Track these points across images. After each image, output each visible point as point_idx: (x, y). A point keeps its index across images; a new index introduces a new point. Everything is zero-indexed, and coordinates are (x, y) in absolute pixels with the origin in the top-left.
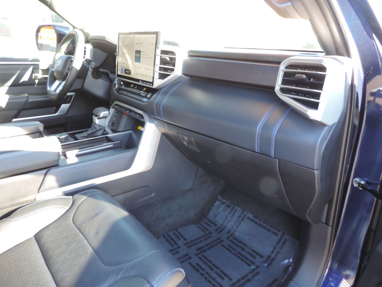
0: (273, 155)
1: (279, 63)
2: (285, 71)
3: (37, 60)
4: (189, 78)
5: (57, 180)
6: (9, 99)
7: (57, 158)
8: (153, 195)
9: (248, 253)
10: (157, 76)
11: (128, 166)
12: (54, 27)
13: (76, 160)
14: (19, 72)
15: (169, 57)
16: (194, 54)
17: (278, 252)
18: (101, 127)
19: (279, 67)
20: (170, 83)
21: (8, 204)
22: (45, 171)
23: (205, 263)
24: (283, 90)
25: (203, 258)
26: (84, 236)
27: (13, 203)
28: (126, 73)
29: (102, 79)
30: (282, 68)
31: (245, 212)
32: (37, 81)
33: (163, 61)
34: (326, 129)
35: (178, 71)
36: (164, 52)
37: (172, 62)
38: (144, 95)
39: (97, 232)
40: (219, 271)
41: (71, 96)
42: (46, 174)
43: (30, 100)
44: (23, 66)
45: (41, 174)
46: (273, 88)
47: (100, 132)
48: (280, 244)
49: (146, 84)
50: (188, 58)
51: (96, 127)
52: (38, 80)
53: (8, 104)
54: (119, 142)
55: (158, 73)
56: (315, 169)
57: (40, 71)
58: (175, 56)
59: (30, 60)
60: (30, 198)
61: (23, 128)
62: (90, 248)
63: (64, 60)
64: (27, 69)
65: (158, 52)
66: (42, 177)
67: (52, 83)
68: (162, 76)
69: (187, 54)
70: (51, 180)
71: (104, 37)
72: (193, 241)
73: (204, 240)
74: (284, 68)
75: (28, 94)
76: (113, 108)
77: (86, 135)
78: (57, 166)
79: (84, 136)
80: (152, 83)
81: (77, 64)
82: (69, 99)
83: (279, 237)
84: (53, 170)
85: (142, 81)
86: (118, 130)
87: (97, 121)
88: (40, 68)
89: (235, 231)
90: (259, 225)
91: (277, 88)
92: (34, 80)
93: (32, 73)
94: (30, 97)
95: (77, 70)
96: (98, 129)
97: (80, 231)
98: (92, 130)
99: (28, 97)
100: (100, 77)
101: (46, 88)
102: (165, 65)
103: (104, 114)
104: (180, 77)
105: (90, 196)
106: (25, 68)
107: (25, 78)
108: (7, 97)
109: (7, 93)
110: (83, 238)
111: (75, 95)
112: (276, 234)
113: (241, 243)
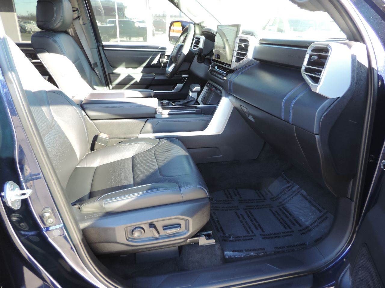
0: (291, 121)
1: (307, 47)
2: (311, 54)
3: (164, 48)
4: (259, 62)
5: (152, 127)
6: (142, 76)
7: (154, 112)
8: (221, 156)
9: (290, 220)
10: (234, 59)
11: (204, 128)
12: (181, 22)
13: (167, 116)
14: (151, 57)
15: (244, 45)
16: (264, 42)
17: (317, 225)
18: (193, 99)
19: (307, 50)
20: (243, 66)
21: (122, 136)
22: (146, 120)
23: (249, 216)
24: (307, 70)
25: (248, 213)
26: (156, 160)
27: (125, 136)
28: (218, 58)
29: (204, 63)
30: (309, 51)
31: (300, 189)
32: (162, 64)
33: (240, 48)
34: (327, 101)
35: (250, 55)
36: (242, 40)
37: (246, 48)
38: (225, 75)
39: (165, 160)
40: (256, 224)
41: (185, 78)
42: (146, 122)
43: (156, 78)
44: (155, 52)
45: (143, 121)
46: (301, 68)
47: (193, 103)
48: (321, 220)
49: (227, 66)
50: (259, 45)
51: (189, 98)
52: (164, 63)
53: (141, 80)
54: (201, 109)
55: (235, 57)
56: (315, 133)
57: (166, 57)
58: (248, 43)
59: (160, 48)
60: (135, 135)
61: (141, 93)
62: (157, 166)
63: (178, 48)
64: (157, 55)
65: (238, 40)
66: (144, 123)
67: (170, 65)
68: (238, 60)
69: (259, 42)
70: (149, 126)
71: (210, 30)
72: (247, 200)
73: (256, 202)
74: (310, 52)
75: (155, 74)
76: (207, 86)
77: (182, 103)
78: (154, 117)
79: (181, 104)
80: (230, 65)
81: (185, 51)
82: (183, 79)
83: (322, 214)
84: (151, 120)
85: (226, 64)
86: (206, 103)
87: (191, 94)
88: (166, 55)
89: (287, 202)
90: (308, 201)
91: (303, 68)
92: (161, 63)
93: (160, 58)
94: (156, 76)
95: (184, 54)
96: (190, 100)
97: (156, 158)
98: (187, 100)
99: (154, 76)
100: (203, 62)
101: (166, 69)
102: (242, 51)
103: (196, 89)
104: (251, 61)
105: (169, 141)
106: (155, 54)
107: (155, 62)
108: (141, 75)
109: (142, 72)
110: (156, 161)
111: (188, 77)
112: (320, 211)
113: (288, 212)
